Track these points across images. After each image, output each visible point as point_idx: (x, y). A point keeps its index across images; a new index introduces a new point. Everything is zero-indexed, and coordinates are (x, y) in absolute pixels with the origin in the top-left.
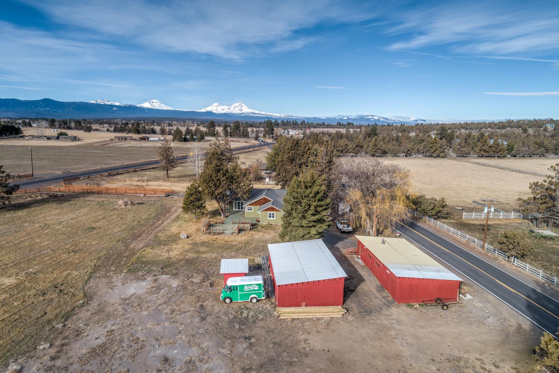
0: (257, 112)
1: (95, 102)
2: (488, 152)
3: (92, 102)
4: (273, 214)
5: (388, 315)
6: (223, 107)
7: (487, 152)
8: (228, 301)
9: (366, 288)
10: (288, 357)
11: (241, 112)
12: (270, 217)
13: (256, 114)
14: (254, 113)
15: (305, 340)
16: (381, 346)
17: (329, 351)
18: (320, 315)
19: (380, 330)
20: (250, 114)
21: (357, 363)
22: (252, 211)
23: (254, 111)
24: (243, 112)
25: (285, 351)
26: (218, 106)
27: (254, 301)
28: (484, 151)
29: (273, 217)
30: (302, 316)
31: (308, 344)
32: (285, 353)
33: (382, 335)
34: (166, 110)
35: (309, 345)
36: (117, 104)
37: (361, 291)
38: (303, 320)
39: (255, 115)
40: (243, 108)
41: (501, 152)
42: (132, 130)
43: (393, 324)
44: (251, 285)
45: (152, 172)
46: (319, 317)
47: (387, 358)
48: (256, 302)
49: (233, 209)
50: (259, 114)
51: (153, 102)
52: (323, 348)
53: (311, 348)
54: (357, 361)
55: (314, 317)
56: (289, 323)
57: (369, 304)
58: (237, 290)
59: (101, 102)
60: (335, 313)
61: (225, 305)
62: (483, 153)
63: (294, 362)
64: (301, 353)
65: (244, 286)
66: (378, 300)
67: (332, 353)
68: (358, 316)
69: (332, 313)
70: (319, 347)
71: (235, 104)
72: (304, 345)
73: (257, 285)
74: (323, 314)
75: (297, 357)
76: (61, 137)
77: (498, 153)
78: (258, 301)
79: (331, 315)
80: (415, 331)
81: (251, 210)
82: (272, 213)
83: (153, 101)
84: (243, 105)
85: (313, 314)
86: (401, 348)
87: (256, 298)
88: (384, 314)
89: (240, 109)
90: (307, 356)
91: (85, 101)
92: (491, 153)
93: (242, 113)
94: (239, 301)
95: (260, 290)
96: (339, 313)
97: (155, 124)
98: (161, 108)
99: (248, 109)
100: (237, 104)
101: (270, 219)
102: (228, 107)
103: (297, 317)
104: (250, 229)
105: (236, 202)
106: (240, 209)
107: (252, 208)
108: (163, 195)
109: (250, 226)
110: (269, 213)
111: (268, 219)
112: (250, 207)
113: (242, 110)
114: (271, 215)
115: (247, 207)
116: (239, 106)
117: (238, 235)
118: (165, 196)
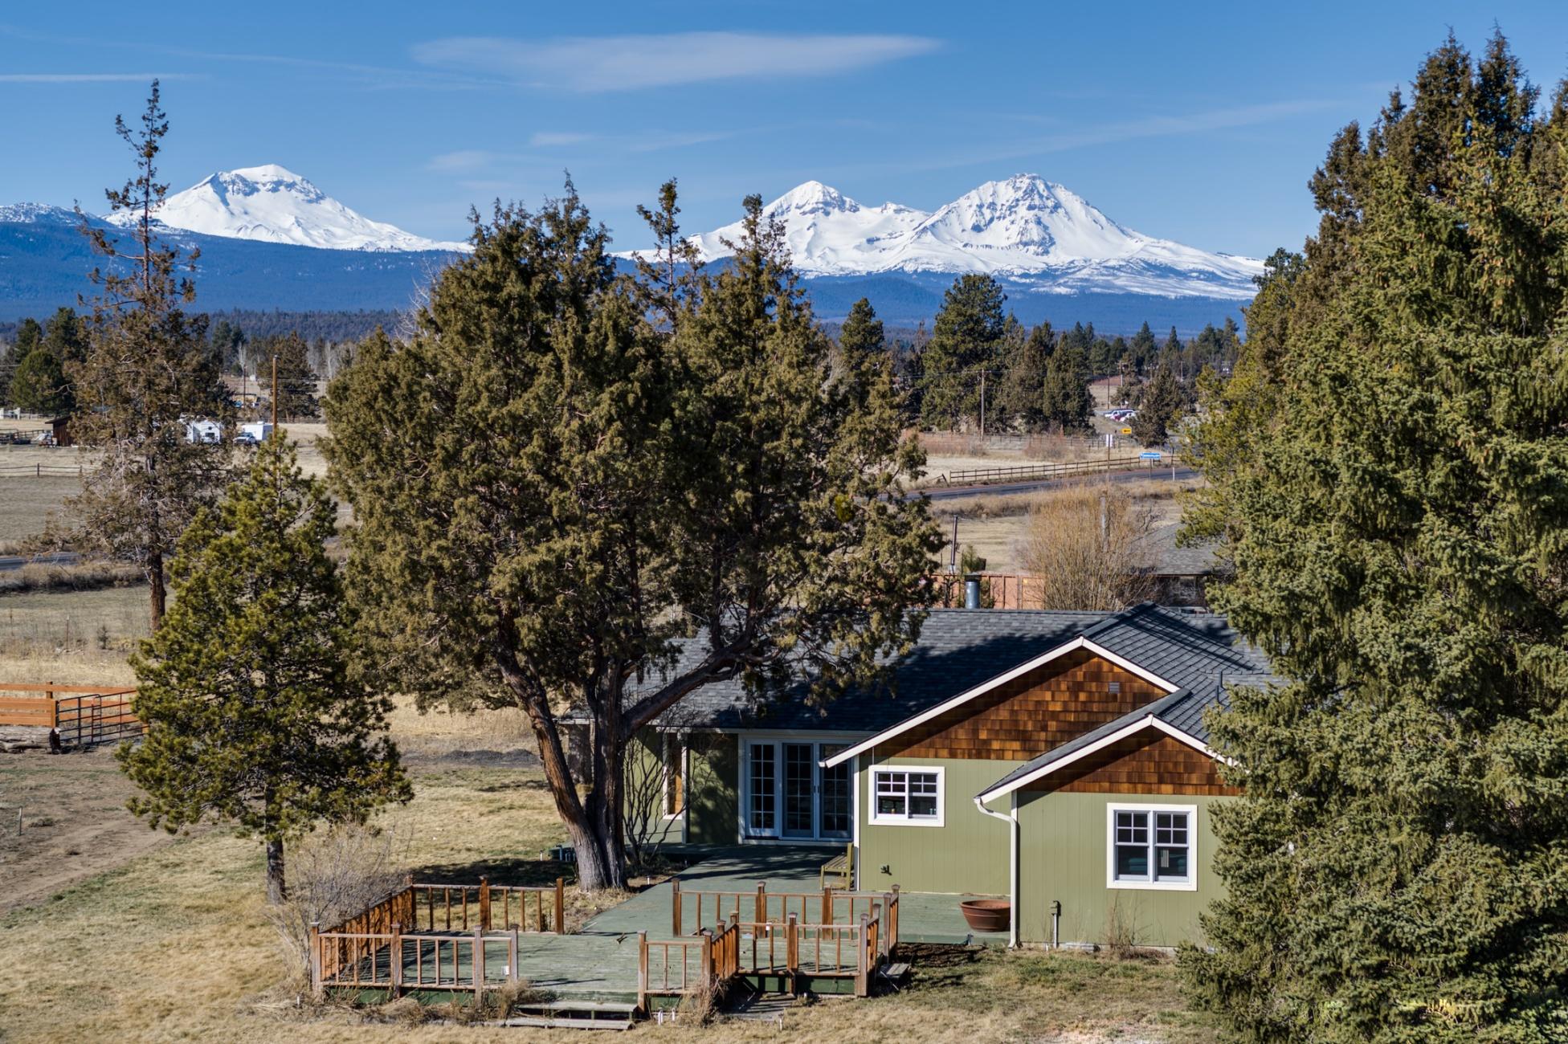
0: (1189, 258)
4: (1173, 826)
6: (869, 217)
11: (1037, 264)
12: (1129, 861)
13: (1183, 275)
14: (1165, 271)
20: (1124, 282)
22: (936, 821)
23: (1163, 252)
24: (1057, 258)
26: (826, 207)
29: (1175, 865)
34: (359, 256)
39: (1172, 290)
40: (1056, 223)
45: (41, 605)
49: (727, 817)
50: (1211, 277)
51: (251, 189)
71: (985, 192)
81: (924, 806)
82: (1151, 807)
83: (253, 173)
84: (1062, 194)
89: (1035, 236)
93: (1049, 274)
97: (242, 359)
98: (318, 240)
99: (1112, 234)
100: (1006, 192)
101: (1129, 882)
102: (918, 216)
104: (861, 987)
105: (769, 750)
106: (807, 826)
107: (932, 778)
108: (29, 736)
109: (883, 949)
110: (1123, 818)
111: (1111, 883)
112: (915, 777)
113: (1046, 244)
114: (1142, 836)
115: (873, 769)
116: (1022, 211)
117: (707, 1022)
118: (54, 739)
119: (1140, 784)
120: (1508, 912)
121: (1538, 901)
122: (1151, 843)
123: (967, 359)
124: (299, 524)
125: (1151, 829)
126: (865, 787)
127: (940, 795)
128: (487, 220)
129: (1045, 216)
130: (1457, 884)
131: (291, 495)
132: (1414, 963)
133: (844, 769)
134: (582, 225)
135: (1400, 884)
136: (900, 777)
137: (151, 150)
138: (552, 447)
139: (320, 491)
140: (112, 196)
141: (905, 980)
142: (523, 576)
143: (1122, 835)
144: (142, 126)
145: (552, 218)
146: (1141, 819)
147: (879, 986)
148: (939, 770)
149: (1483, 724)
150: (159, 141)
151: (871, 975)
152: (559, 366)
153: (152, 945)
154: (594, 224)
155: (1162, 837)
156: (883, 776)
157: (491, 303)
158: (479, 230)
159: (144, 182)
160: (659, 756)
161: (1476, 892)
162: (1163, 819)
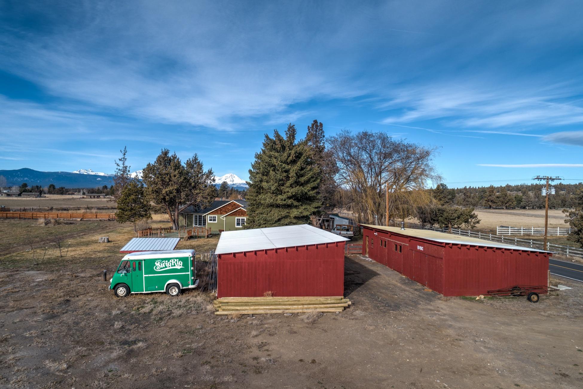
1: (78, 172)
2: (496, 203)
3: (75, 172)
5: (431, 310)
7: (494, 202)
8: (121, 291)
9: (383, 282)
10: (212, 374)
12: (238, 224)
15: (261, 346)
16: (434, 353)
17: (314, 362)
18: (298, 309)
19: (424, 329)
20: (242, 186)
21: (385, 383)
22: (216, 222)
24: (234, 183)
25: (207, 363)
27: (175, 291)
28: (492, 201)
30: (261, 310)
31: (267, 350)
32: (208, 367)
33: (429, 335)
35: (269, 353)
36: (102, 174)
37: (375, 285)
38: (263, 316)
41: (510, 203)
42: (110, 193)
43: (446, 320)
44: (168, 259)
46: (296, 311)
47: (454, 372)
48: (177, 295)
49: (192, 225)
52: (301, 357)
53: (271, 358)
54: (384, 380)
55: (287, 311)
56: (232, 321)
57: (393, 298)
58: (140, 269)
59: (84, 172)
60: (328, 305)
61: (115, 299)
62: (490, 203)
63: (223, 383)
64: (245, 366)
65: (153, 261)
66: (407, 293)
67: (323, 366)
68: (374, 311)
69: (322, 306)
70: (292, 356)
72: (256, 352)
73: (180, 259)
74: (306, 306)
75: (233, 375)
76: (24, 193)
77: (506, 203)
78: (182, 292)
79: (321, 308)
80: (496, 330)
81: (215, 220)
82: (241, 218)
84: (235, 175)
85: (284, 307)
86: (479, 355)
87: (176, 285)
88: (423, 309)
89: (232, 180)
90: (260, 372)
91: (67, 171)
92: (498, 204)
93: (233, 184)
94: (144, 292)
95: (185, 269)
96: (336, 305)
99: (240, 180)
100: (228, 175)
101: (238, 227)
102: (219, 177)
103: (251, 312)
104: (206, 237)
105: (197, 216)
106: (201, 225)
107: (216, 217)
108: (106, 219)
109: (209, 234)
110: (237, 219)
111: (236, 227)
112: (213, 217)
113: (233, 181)
114: (239, 221)
115: (209, 216)
116: (230, 177)
117: (187, 240)
118: (109, 220)
119: (239, 215)
120: (280, 217)
121: (283, 216)
122: (241, 222)
123: (224, 191)
124: (139, 186)
125: (241, 220)
126: (208, 218)
127: (217, 219)
128: (163, 150)
129: (233, 178)
130: (274, 214)
131: (138, 183)
132: (269, 223)
133: (205, 216)
134: (176, 157)
135: (267, 214)
136: (212, 217)
137: (125, 154)
138: (170, 176)
139: (142, 182)
140: (120, 159)
141: (211, 237)
142: (166, 192)
143: (237, 221)
144: (124, 151)
145: (172, 156)
146: (239, 219)
147: (208, 237)
148: (217, 216)
149: (276, 196)
150: (126, 153)
151: (207, 236)
152: (171, 167)
153: (118, 235)
154: (177, 157)
155: (242, 221)
156: (210, 217)
157: (163, 160)
158: (162, 152)
159: (124, 158)
160: (183, 218)
161: (276, 215)
162: (242, 219)
